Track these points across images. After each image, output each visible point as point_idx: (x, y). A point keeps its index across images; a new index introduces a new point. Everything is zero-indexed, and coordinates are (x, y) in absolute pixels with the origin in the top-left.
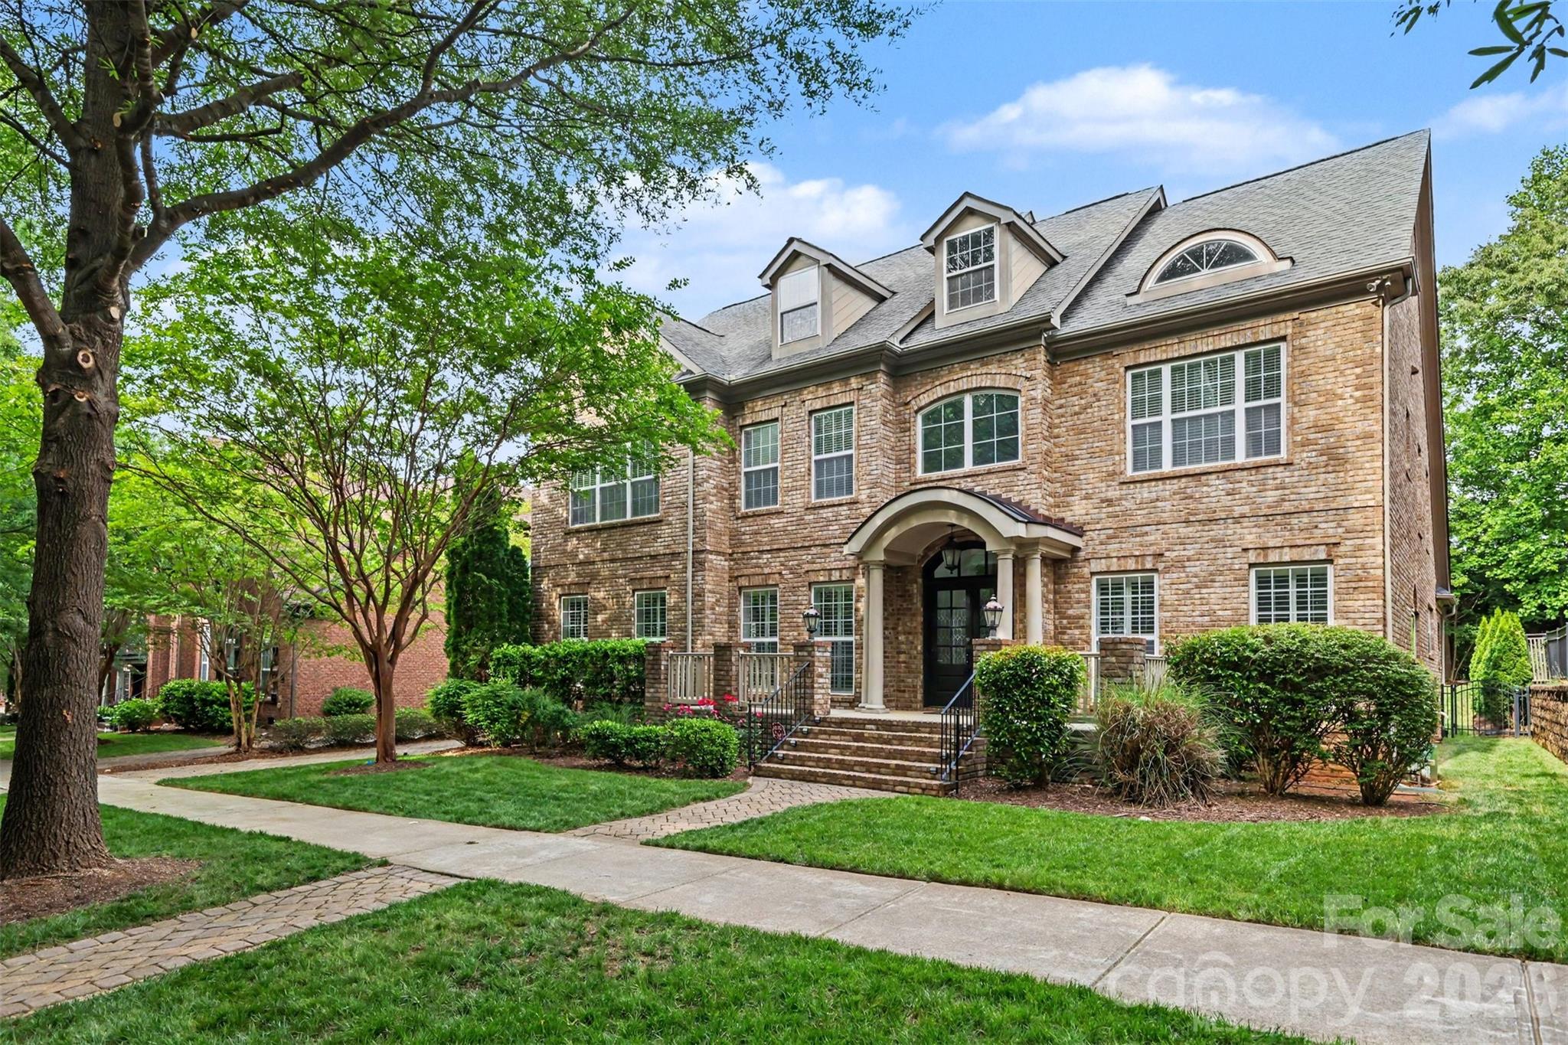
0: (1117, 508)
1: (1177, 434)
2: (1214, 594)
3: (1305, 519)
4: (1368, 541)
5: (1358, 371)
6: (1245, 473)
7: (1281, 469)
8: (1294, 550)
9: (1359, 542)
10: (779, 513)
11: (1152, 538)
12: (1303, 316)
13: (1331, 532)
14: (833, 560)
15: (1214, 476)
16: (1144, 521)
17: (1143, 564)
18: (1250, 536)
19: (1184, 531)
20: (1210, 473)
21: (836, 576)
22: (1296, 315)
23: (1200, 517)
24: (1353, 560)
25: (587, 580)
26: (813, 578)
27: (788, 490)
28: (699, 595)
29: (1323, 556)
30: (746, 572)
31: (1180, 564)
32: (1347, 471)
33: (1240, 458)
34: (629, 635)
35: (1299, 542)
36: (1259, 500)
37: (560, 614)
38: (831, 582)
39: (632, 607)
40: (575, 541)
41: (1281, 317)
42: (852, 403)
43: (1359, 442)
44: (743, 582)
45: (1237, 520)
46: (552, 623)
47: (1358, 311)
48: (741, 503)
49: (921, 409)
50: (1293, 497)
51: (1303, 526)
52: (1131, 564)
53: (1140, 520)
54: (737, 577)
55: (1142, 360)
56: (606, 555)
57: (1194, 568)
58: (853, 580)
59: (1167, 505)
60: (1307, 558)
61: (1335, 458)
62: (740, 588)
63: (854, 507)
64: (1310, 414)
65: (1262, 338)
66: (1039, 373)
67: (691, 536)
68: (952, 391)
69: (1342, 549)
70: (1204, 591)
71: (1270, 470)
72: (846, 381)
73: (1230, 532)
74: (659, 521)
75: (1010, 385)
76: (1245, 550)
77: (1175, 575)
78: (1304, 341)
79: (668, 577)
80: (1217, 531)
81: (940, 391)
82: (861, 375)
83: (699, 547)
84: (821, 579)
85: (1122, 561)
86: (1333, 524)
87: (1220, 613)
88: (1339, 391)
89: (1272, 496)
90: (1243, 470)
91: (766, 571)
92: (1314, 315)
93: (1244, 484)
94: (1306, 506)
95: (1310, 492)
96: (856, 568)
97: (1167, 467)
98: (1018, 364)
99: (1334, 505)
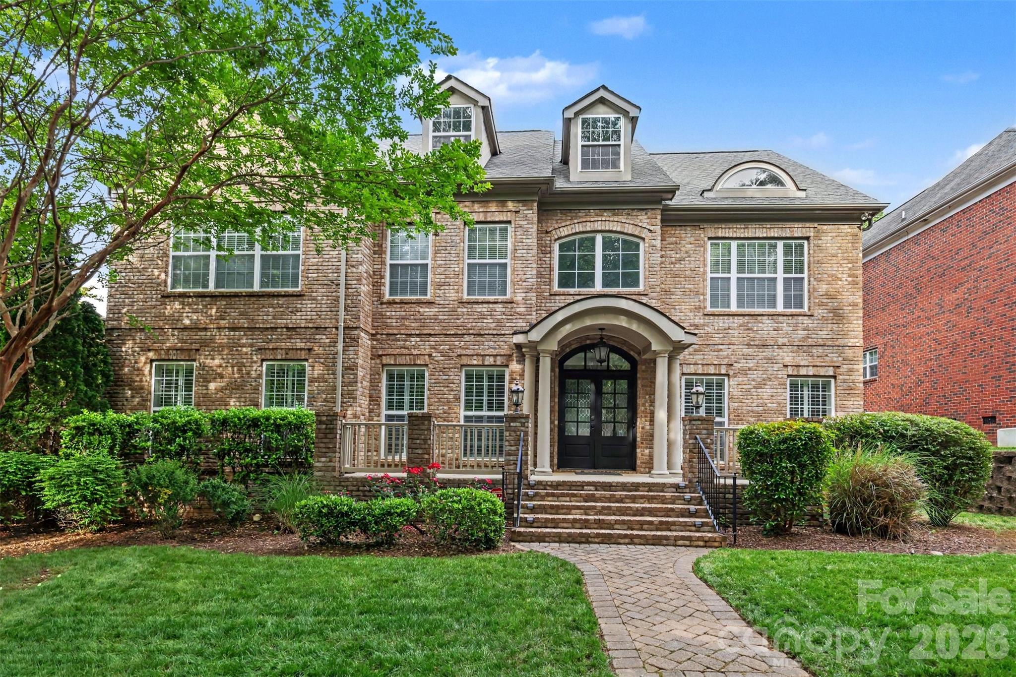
0: (702, 331)
1: (740, 288)
2: (766, 392)
3: (820, 350)
4: (855, 366)
5: (850, 265)
6: (785, 318)
7: (806, 318)
8: (815, 368)
9: (851, 366)
10: (430, 303)
11: (725, 353)
12: (819, 227)
13: (835, 359)
14: (488, 346)
15: (766, 318)
16: (721, 342)
17: (719, 370)
18: (788, 357)
19: (746, 350)
20: (763, 315)
21: (490, 361)
22: (816, 225)
23: (757, 343)
24: (848, 377)
25: (197, 346)
26: (465, 361)
27: (439, 286)
28: (351, 368)
29: (831, 373)
30: (390, 351)
31: (744, 372)
32: (844, 324)
33: (780, 308)
34: (257, 405)
35: (818, 364)
36: (794, 336)
37: (151, 381)
38: (484, 365)
39: (260, 376)
40: (177, 305)
41: (808, 225)
42: (509, 222)
43: (850, 308)
44: (386, 360)
45: (780, 347)
46: (139, 390)
47: (849, 230)
48: (386, 290)
49: (559, 238)
50: (814, 336)
51: (819, 354)
52: (712, 370)
53: (717, 341)
54: (381, 356)
55: (720, 235)
56: (223, 323)
57: (754, 375)
58: (507, 366)
59: (736, 333)
60: (822, 374)
61: (837, 315)
62: (383, 365)
63: (509, 306)
64: (823, 288)
65: (796, 235)
66: (658, 229)
67: (342, 313)
68: (588, 229)
69: (841, 370)
70: (759, 390)
71: (800, 318)
72: (503, 203)
73: (775, 354)
74: (299, 296)
75: (636, 233)
76: (786, 366)
77: (740, 379)
78: (820, 242)
79: (310, 350)
80: (768, 353)
81: (579, 228)
82: (519, 201)
83: (352, 324)
84: (475, 362)
85: (705, 367)
86: (837, 355)
87: (769, 405)
88: (840, 276)
89: (801, 333)
90: (784, 315)
91: (415, 352)
92: (825, 227)
93: (785, 325)
94: (821, 342)
95: (823, 334)
96: (511, 356)
97: (734, 308)
98: (643, 219)
99: (837, 344)
